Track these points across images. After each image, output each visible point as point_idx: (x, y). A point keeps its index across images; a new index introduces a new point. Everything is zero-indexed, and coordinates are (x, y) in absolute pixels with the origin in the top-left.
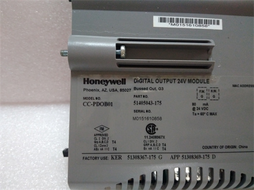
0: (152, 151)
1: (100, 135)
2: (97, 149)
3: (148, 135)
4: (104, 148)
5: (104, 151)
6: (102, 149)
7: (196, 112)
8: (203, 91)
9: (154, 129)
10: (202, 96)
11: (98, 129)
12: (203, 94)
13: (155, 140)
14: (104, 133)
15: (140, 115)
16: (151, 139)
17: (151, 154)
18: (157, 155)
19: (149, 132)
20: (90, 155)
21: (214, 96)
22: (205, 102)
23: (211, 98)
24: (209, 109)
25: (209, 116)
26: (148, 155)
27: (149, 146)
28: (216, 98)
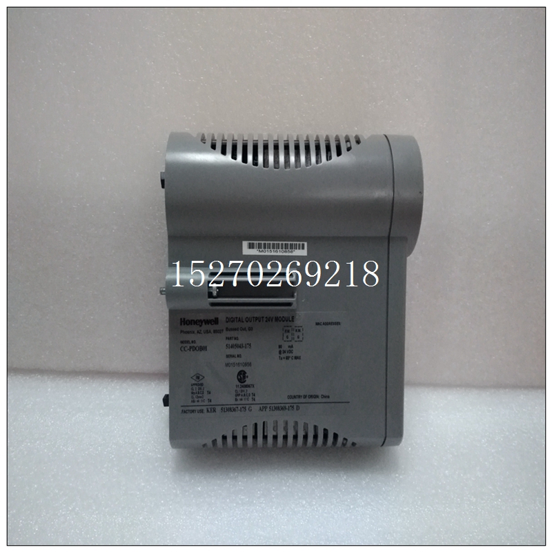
0: (243, 402)
1: (196, 384)
2: (193, 401)
3: (239, 384)
4: (200, 399)
5: (200, 403)
6: (198, 401)
7: (283, 355)
8: (288, 331)
9: (244, 377)
10: (287, 337)
11: (195, 378)
12: (287, 334)
13: (245, 389)
14: (199, 382)
15: (232, 360)
16: (243, 389)
17: (242, 406)
18: (247, 407)
19: (240, 380)
20: (187, 408)
21: (298, 338)
22: (290, 344)
23: (296, 339)
24: (294, 352)
25: (294, 360)
26: (239, 407)
27: (240, 397)
28: (301, 339)
